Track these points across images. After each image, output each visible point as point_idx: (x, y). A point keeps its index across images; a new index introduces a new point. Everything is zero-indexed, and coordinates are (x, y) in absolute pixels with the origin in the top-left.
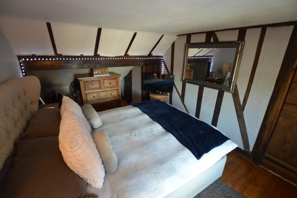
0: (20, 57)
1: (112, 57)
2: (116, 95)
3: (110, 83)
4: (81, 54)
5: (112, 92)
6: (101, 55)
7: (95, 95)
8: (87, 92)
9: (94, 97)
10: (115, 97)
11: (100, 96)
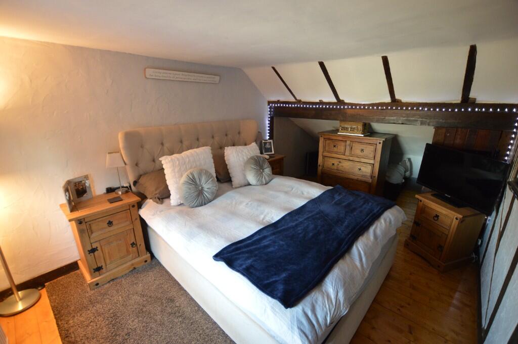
0: (269, 103)
1: (364, 105)
2: (369, 174)
3: (362, 150)
4: (320, 99)
5: (362, 166)
6: (346, 101)
7: (336, 162)
8: (326, 154)
9: (333, 164)
10: (365, 176)
11: (342, 166)
